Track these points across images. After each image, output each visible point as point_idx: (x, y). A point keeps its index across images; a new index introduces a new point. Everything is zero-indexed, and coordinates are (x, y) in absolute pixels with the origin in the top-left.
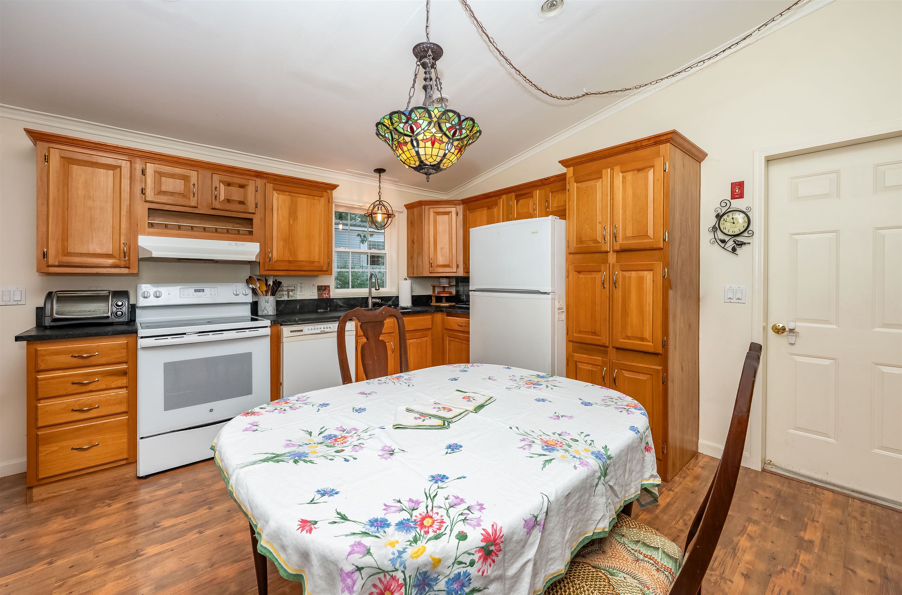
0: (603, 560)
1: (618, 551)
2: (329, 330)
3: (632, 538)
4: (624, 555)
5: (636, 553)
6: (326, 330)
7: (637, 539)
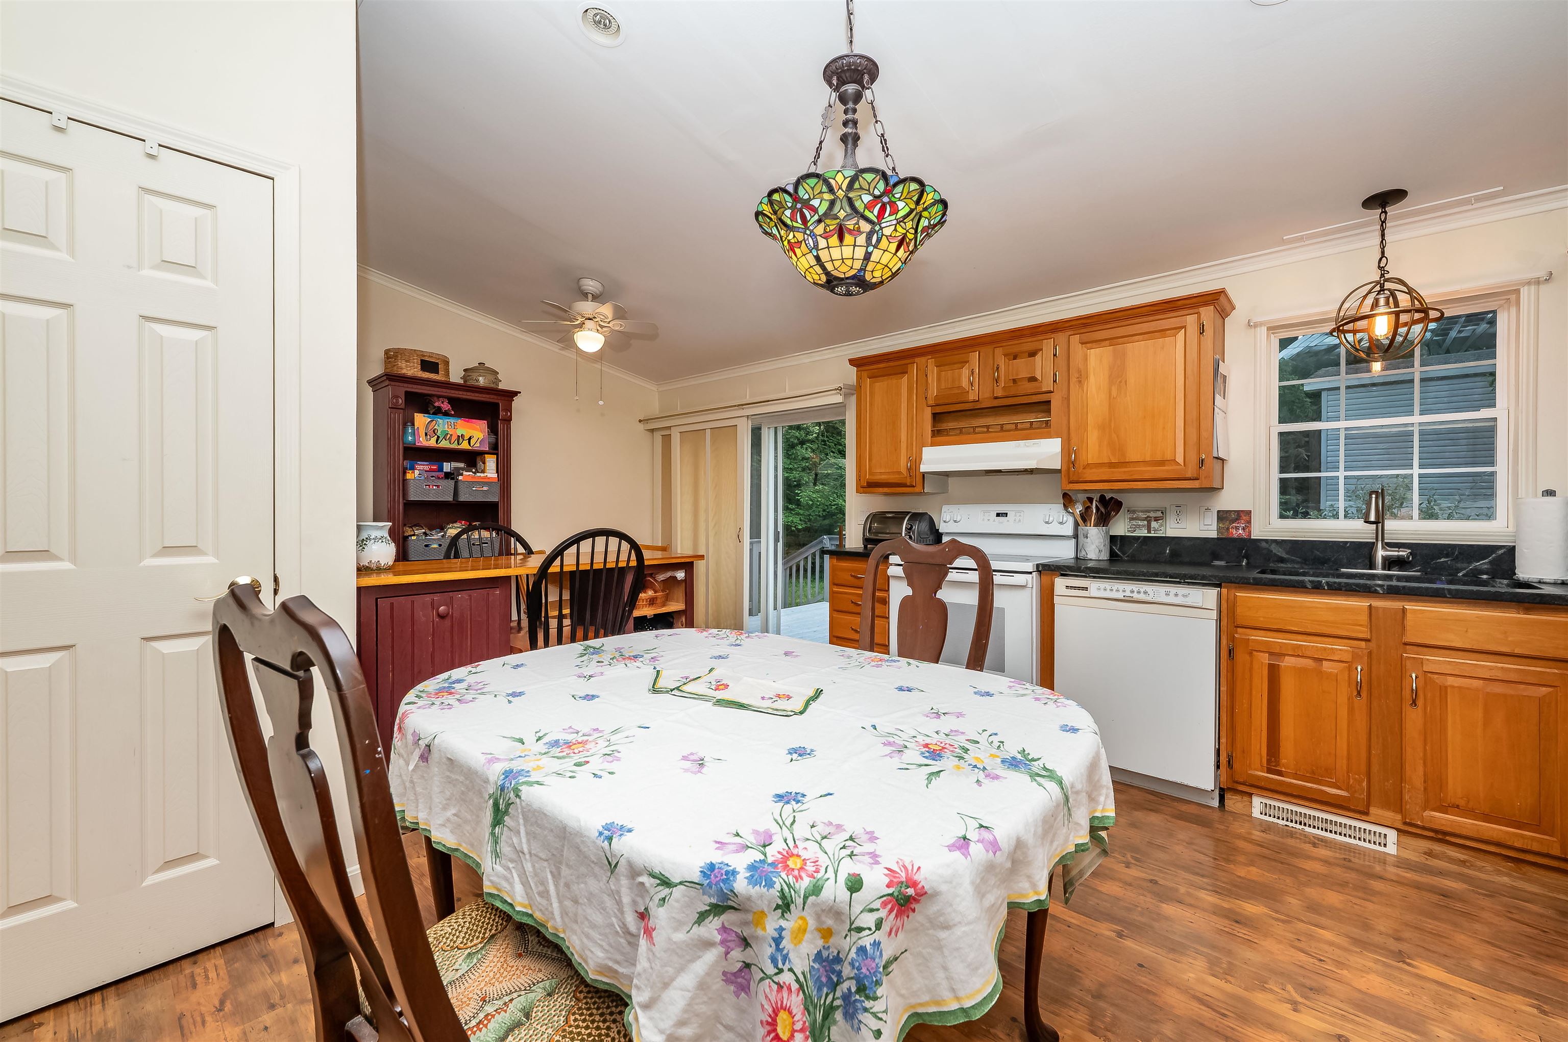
0: (502, 951)
1: (515, 976)
2: (1142, 597)
3: (540, 1008)
4: (504, 984)
5: (500, 1002)
6: (1136, 596)
7: (534, 1015)
